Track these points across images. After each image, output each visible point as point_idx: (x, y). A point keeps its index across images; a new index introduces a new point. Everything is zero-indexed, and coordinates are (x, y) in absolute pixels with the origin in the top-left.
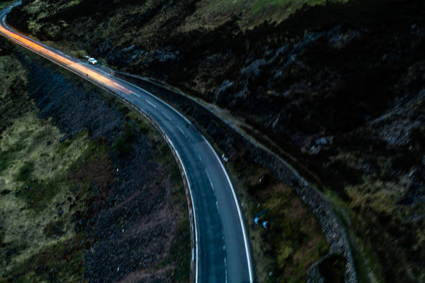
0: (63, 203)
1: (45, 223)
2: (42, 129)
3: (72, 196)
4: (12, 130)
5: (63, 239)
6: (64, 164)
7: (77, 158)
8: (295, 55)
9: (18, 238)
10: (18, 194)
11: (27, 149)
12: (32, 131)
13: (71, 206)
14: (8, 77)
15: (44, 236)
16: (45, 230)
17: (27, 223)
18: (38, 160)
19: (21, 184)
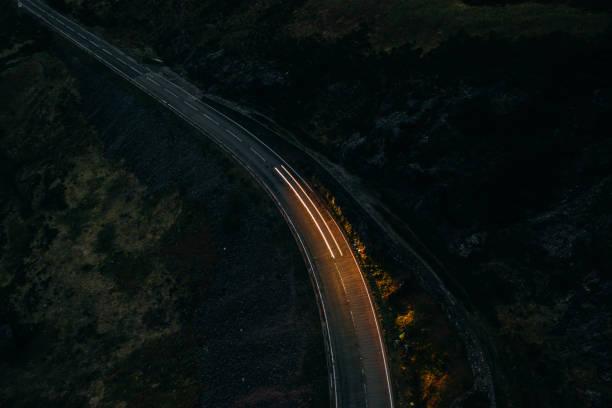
0: (161, 286)
1: (143, 310)
2: (115, 176)
3: (170, 277)
4: (76, 176)
5: (167, 331)
6: (154, 232)
7: (169, 225)
8: (447, 115)
9: (114, 328)
10: (102, 270)
11: (100, 205)
12: (102, 179)
13: (172, 291)
14: (52, 88)
15: (145, 325)
16: (144, 320)
17: (121, 310)
18: (118, 223)
19: (104, 257)
